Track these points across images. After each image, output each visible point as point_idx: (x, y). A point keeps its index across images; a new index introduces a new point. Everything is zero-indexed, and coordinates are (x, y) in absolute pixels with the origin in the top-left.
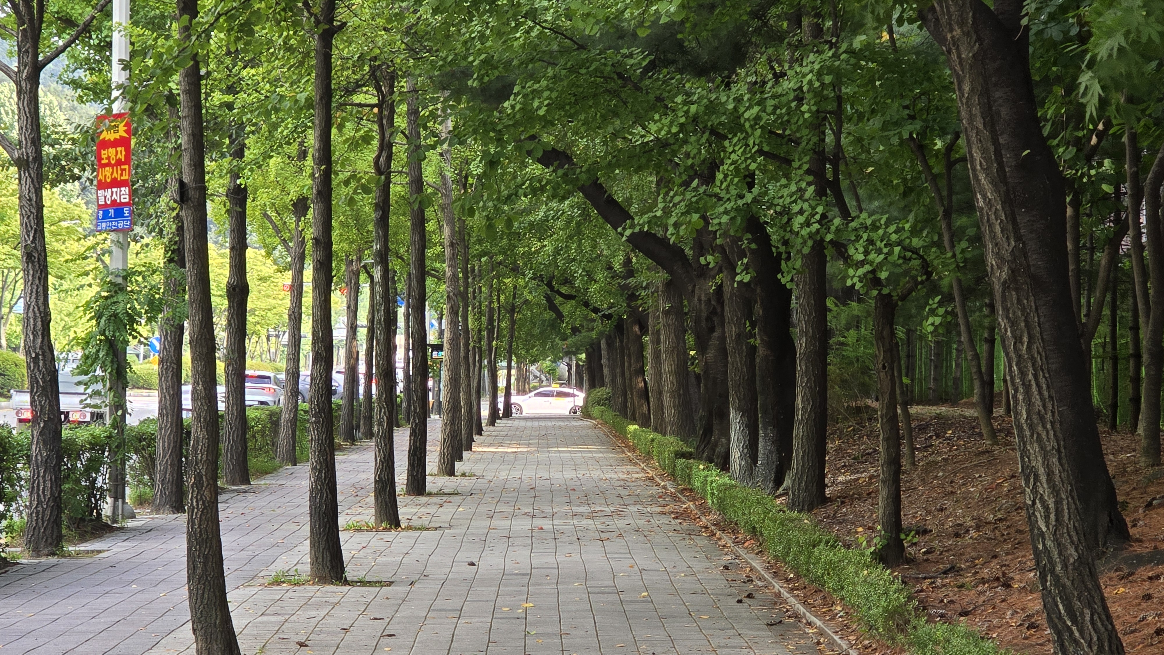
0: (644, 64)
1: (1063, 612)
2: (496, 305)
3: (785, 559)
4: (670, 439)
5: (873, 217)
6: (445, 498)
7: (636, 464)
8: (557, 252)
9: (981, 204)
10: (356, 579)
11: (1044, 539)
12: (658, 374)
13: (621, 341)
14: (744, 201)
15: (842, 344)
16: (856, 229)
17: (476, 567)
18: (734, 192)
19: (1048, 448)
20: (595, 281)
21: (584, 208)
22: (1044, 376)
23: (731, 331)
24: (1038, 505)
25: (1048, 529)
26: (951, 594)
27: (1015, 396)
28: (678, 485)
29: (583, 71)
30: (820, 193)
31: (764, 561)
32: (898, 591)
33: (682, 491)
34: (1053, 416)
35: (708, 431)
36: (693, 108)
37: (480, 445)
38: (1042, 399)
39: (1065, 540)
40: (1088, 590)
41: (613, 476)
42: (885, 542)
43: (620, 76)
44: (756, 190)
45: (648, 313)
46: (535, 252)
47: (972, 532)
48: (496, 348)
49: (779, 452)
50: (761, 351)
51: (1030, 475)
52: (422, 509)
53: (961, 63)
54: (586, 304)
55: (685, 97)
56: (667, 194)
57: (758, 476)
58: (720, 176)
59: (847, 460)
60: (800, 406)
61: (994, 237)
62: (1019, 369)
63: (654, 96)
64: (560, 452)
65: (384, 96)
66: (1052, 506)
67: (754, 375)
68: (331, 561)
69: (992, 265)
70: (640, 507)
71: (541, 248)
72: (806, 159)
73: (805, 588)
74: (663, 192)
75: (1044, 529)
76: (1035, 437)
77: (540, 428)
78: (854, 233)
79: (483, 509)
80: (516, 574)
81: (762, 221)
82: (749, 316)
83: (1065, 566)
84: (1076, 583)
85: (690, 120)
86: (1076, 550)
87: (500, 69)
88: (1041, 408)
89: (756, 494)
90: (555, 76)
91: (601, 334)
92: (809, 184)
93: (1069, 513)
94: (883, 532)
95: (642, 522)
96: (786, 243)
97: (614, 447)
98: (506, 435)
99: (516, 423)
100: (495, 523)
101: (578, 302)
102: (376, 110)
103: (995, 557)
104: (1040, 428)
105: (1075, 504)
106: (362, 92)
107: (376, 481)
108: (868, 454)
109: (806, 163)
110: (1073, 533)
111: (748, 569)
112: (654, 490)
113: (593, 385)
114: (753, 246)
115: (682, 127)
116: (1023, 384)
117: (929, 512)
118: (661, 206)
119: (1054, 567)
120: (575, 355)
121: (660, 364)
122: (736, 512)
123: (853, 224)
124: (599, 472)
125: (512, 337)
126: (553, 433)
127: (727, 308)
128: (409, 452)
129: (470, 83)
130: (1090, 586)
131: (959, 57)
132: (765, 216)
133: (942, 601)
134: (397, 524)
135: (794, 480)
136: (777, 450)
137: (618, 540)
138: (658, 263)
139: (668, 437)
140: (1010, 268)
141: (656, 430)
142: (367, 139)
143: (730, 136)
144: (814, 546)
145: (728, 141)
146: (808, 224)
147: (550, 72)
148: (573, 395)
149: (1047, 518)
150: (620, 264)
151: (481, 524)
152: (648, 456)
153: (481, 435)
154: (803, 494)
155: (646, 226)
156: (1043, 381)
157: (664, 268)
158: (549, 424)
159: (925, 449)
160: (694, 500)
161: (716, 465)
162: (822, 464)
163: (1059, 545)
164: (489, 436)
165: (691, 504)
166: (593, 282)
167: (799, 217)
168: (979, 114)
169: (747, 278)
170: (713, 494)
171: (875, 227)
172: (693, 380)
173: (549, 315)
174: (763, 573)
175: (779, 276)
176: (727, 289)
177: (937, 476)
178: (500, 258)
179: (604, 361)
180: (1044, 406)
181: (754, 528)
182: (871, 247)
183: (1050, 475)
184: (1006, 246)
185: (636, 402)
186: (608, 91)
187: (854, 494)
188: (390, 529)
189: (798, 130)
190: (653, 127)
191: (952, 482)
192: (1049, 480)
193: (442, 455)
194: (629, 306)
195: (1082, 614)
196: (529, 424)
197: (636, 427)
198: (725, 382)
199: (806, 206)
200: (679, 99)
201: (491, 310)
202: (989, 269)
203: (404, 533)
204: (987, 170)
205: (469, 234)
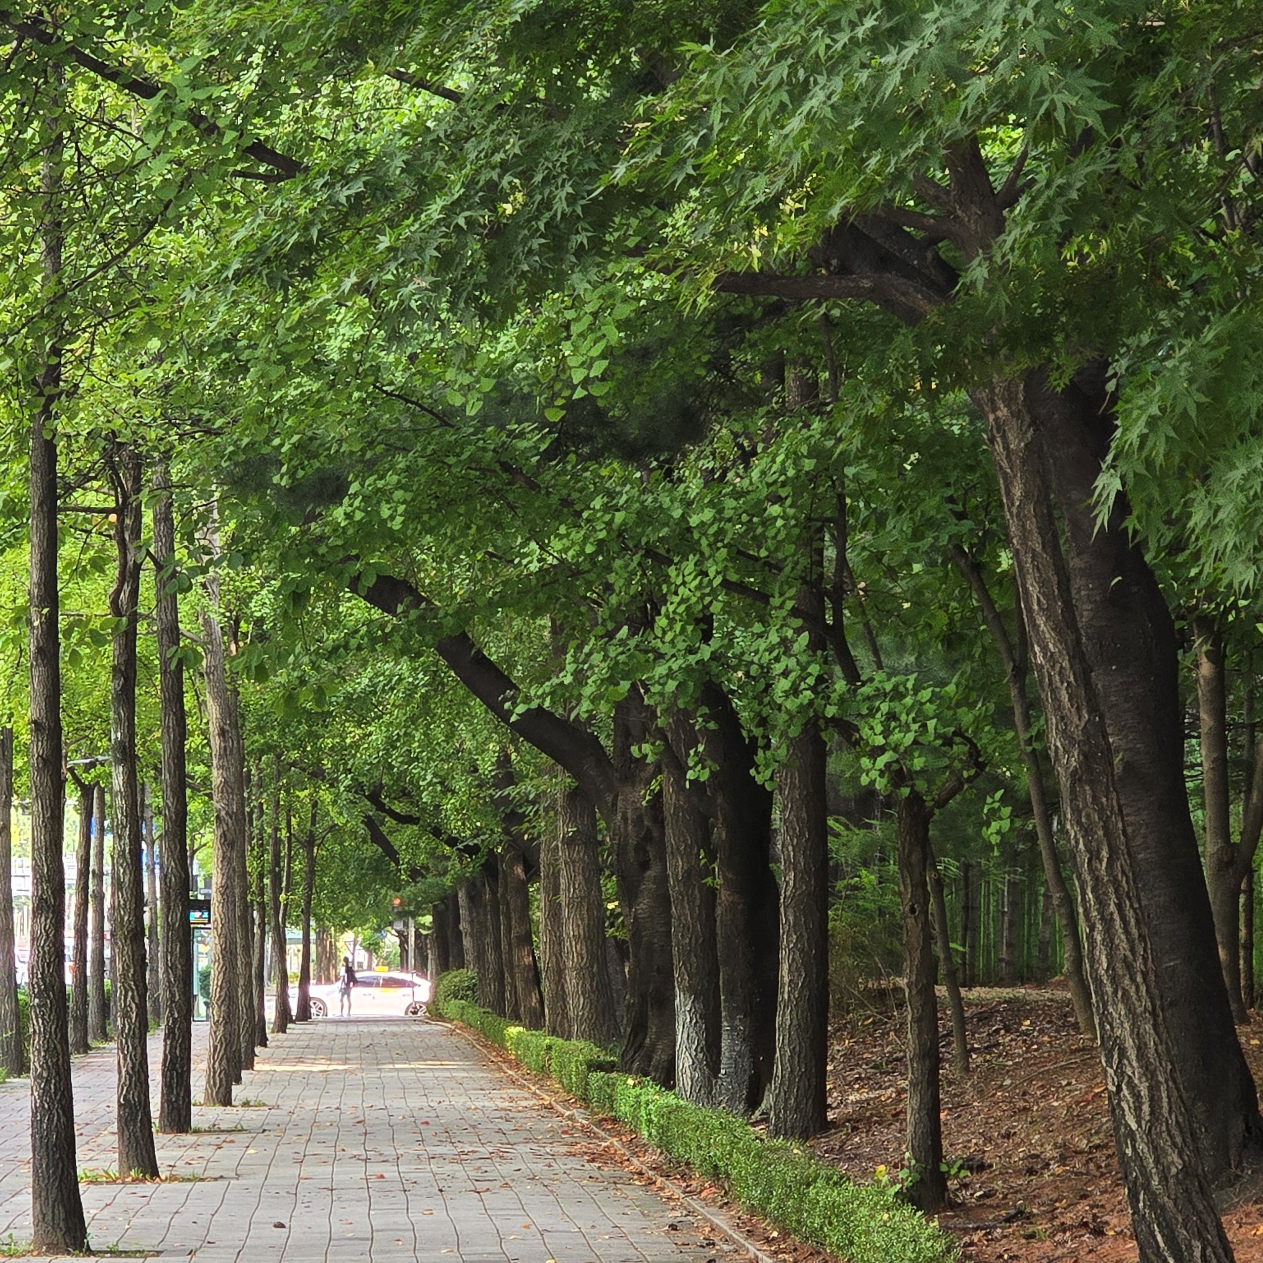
0: (543, 447)
1: (1162, 1244)
2: (284, 834)
3: (764, 1209)
4: (581, 1044)
5: (893, 680)
6: (223, 1137)
7: (522, 1087)
8: (391, 743)
9: (1040, 660)
10: (104, 1248)
11: (1134, 1140)
12: (557, 942)
13: (494, 893)
14: (698, 657)
15: (855, 888)
16: (869, 698)
17: (286, 1230)
18: (682, 646)
19: (1139, 1010)
20: (453, 792)
21: (435, 672)
22: (1131, 906)
23: (676, 866)
24: (1125, 1091)
25: (1140, 1126)
26: (1015, 1248)
27: (1090, 937)
28: (594, 1113)
29: (452, 460)
30: (814, 645)
31: (733, 1217)
32: (933, 1237)
33: (600, 1123)
34: (1145, 964)
35: (639, 1027)
36: (619, 517)
37: (265, 1061)
38: (1131, 941)
39: (1164, 1142)
40: (1198, 1213)
41: (487, 1104)
42: (918, 1177)
43: (506, 467)
44: (716, 643)
45: (539, 845)
46: (350, 746)
47: (1054, 1166)
48: (286, 906)
49: (754, 1054)
50: (724, 897)
51: (1113, 1049)
52: (191, 1152)
53: (1008, 457)
54: (437, 832)
55: (605, 499)
56: (579, 648)
57: (720, 1094)
58: (661, 622)
59: (863, 1070)
60: (786, 980)
61: (1059, 707)
62: (1097, 898)
63: (557, 497)
64: (398, 1070)
65: (126, 497)
66: (1144, 1092)
67: (714, 935)
68: (66, 1220)
69: (1057, 748)
70: (534, 1146)
71: (361, 738)
72: (792, 592)
73: (795, 1250)
74: (573, 644)
75: (1134, 1126)
76: (1120, 994)
77: (360, 1035)
78: (867, 704)
79: (285, 1151)
80: (350, 1239)
81: (725, 690)
82: (705, 841)
83: (1164, 1179)
84: (1180, 1202)
85: (614, 535)
86: (1180, 1155)
87: (322, 459)
88: (1128, 953)
89: (718, 1118)
90: (408, 469)
91: (459, 880)
92: (798, 631)
93: (1169, 1103)
94: (913, 1162)
95: (539, 1167)
96: (763, 722)
97: (483, 1063)
98: (307, 1047)
99: (320, 1028)
100: (306, 1171)
101: (423, 829)
102: (113, 518)
103: (1084, 1197)
104: (1127, 981)
105: (1178, 1090)
106: (91, 489)
107: (120, 1105)
108: (897, 1059)
109: (790, 599)
110: (1175, 1132)
111: (708, 1229)
112: (554, 1123)
113: (444, 966)
114: (712, 725)
115: (601, 544)
116: (1102, 919)
117: (989, 1140)
118: (570, 668)
119: (1148, 1178)
120: (413, 917)
121: (560, 925)
122: (687, 1145)
123: (867, 690)
124: (464, 1099)
125: (310, 887)
126: (383, 1042)
127: (669, 831)
128: (164, 1065)
129: (276, 479)
130: (1201, 1207)
131: (1006, 448)
132: (729, 681)
133: (1001, 1256)
134: (154, 1173)
135: (778, 1095)
136: (751, 1051)
137: (502, 1191)
138: (558, 760)
139: (574, 1041)
140: (1081, 752)
141: (553, 1032)
142: (98, 564)
143: (676, 560)
144: (808, 1185)
145: (673, 567)
146: (795, 691)
147: (401, 462)
148: (412, 985)
149: (1138, 1109)
150: (493, 764)
151: (286, 1173)
152: (544, 1072)
153: (265, 1046)
154: (793, 1116)
155: (548, 699)
156: (1130, 914)
157: (566, 767)
158: (375, 1029)
159: (988, 1049)
160: (619, 1134)
161: (653, 1079)
162: (822, 1075)
163: (1155, 1148)
164: (278, 1047)
165: (615, 1140)
166: (449, 795)
167: (783, 680)
168: (1035, 530)
169: (705, 776)
170: (650, 1121)
171: (897, 695)
172: (612, 952)
173: (372, 850)
174: (730, 1232)
175: (752, 772)
176: (670, 799)
177: (1001, 1086)
178: (295, 755)
179: (463, 926)
180: (1133, 950)
181: (716, 1167)
182: (893, 724)
183: (1141, 1049)
184: (1076, 720)
185: (520, 990)
186: (486, 491)
187: (872, 1115)
188: (144, 1180)
189: (777, 549)
190: (556, 545)
191: (1024, 1094)
192: (1140, 1057)
193: (212, 1073)
194: (506, 832)
195: (1190, 1247)
196: (342, 1029)
197: (521, 1029)
198: (666, 949)
199: (792, 663)
200: (597, 503)
201: (278, 842)
202: (1052, 754)
203: (164, 1185)
204: (1048, 612)
205: (242, 716)
